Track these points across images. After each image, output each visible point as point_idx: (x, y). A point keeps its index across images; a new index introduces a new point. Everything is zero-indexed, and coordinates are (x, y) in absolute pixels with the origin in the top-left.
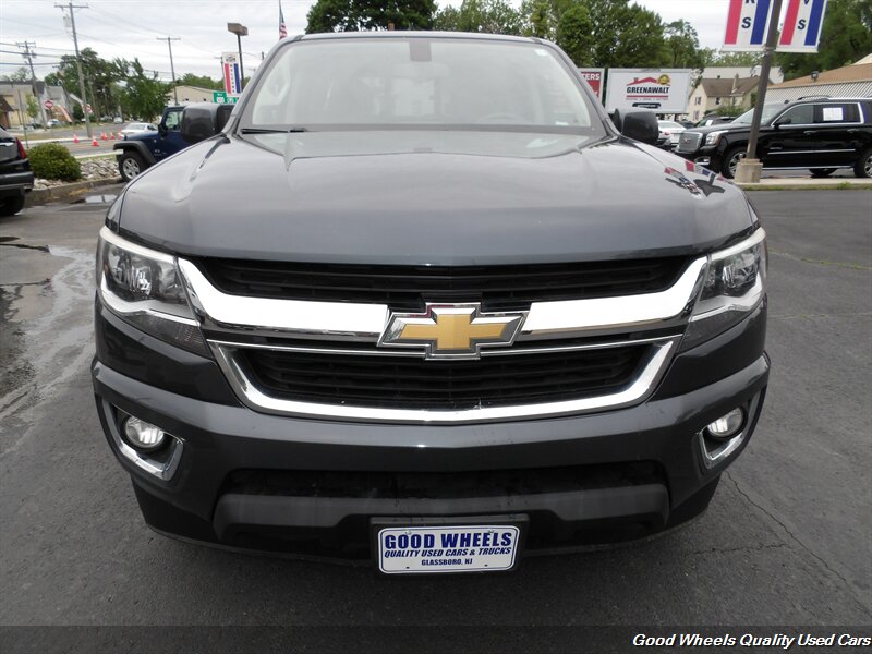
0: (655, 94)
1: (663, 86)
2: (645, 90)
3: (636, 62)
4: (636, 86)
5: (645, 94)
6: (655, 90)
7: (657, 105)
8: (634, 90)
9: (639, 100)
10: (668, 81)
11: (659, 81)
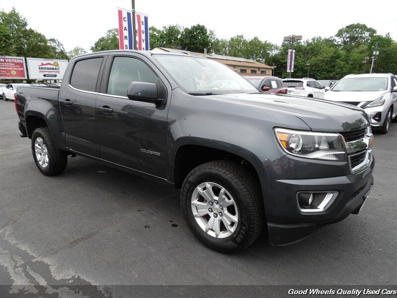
0: (53, 70)
1: (56, 67)
2: (48, 69)
3: (38, 55)
4: (43, 66)
5: (48, 70)
6: (53, 69)
7: (55, 76)
8: (42, 68)
9: (46, 73)
10: (58, 65)
11: (54, 65)
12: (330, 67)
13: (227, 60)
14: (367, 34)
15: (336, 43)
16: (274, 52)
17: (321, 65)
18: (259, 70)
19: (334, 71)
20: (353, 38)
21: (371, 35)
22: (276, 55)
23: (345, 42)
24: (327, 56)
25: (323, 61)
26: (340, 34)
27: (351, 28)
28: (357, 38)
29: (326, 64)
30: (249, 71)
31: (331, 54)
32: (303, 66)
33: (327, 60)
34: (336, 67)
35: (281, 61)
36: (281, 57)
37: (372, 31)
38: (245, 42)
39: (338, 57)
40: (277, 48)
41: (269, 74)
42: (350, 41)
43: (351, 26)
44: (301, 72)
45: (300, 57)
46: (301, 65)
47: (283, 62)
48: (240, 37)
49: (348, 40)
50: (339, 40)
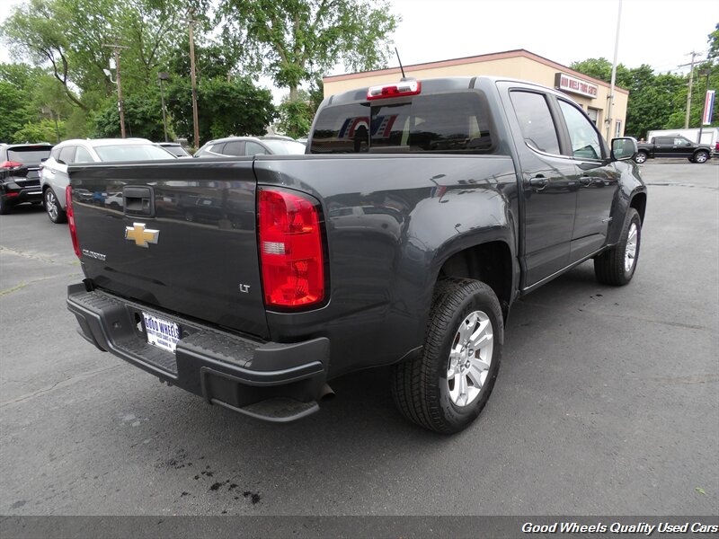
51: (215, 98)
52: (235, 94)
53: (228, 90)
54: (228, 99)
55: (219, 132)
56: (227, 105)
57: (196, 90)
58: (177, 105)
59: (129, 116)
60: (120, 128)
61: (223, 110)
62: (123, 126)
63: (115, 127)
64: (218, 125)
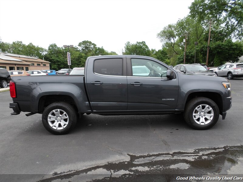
12: (79, 62)
13: (19, 57)
14: (92, 46)
15: (79, 50)
16: (45, 53)
17: (74, 61)
18: (42, 64)
19: (81, 64)
20: (86, 48)
21: (94, 47)
22: (46, 55)
23: (83, 49)
24: (76, 56)
25: (74, 59)
26: (80, 45)
27: (85, 42)
28: (88, 48)
29: (76, 60)
30: (36, 64)
31: (78, 55)
32: (64, 62)
33: (76, 59)
34: (82, 62)
35: (50, 58)
36: (49, 56)
37: (95, 45)
38: (24, 45)
39: (82, 57)
40: (46, 50)
41: (48, 66)
42: (85, 49)
43: (84, 41)
44: (63, 65)
45: (61, 56)
46: (62, 61)
47: (51, 59)
48: (20, 42)
49: (84, 48)
50: (80, 48)
51: (216, 48)
52: (223, 46)
53: (221, 45)
54: (221, 49)
55: (217, 60)
56: (220, 51)
57: (209, 46)
58: (202, 52)
59: (187, 56)
60: (184, 60)
61: (218, 52)
62: (184, 59)
63: (182, 60)
64: (217, 58)
